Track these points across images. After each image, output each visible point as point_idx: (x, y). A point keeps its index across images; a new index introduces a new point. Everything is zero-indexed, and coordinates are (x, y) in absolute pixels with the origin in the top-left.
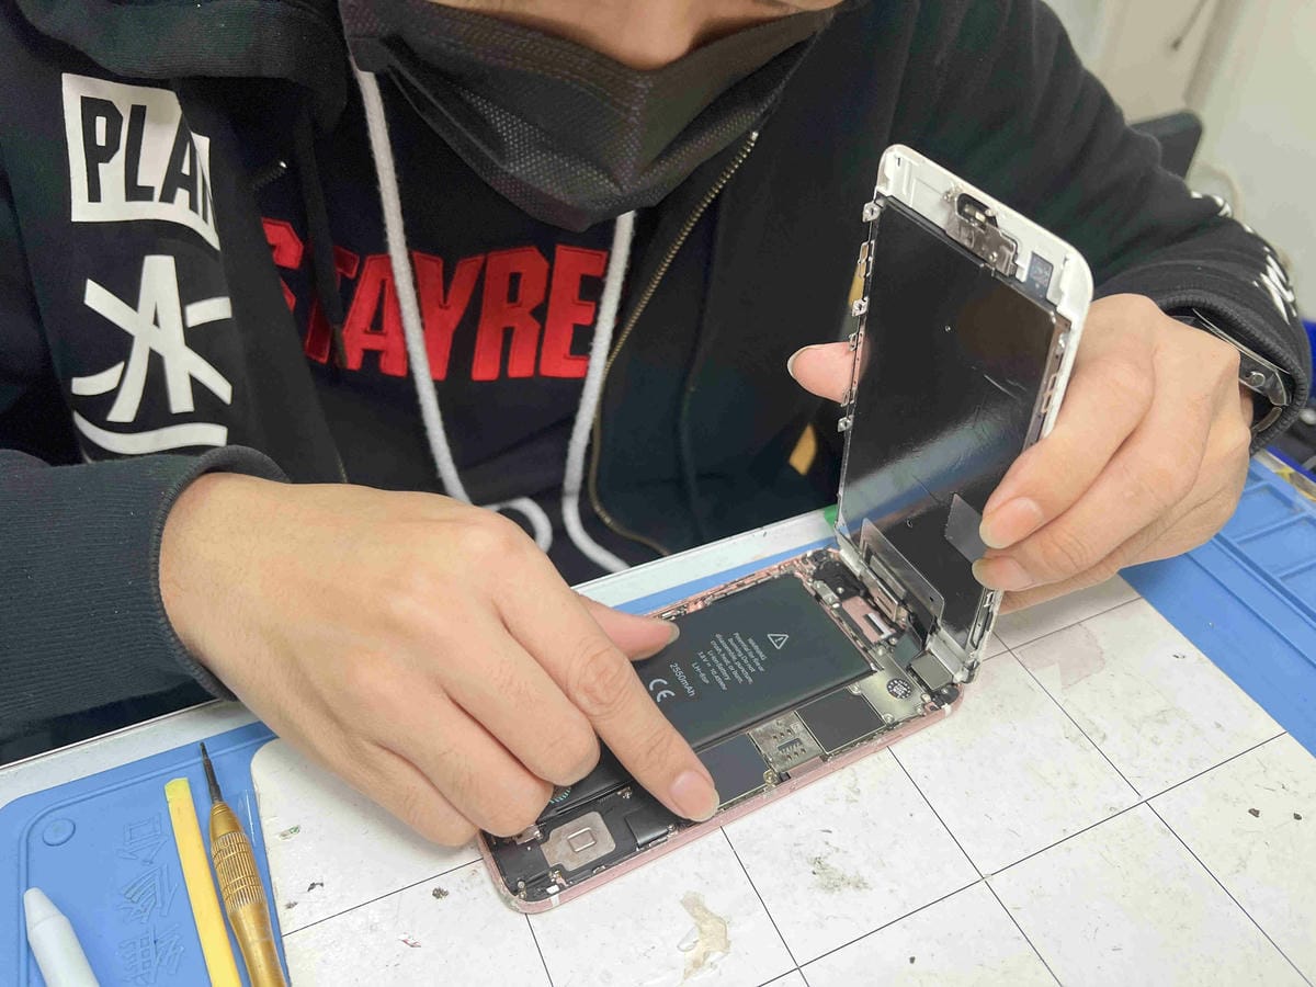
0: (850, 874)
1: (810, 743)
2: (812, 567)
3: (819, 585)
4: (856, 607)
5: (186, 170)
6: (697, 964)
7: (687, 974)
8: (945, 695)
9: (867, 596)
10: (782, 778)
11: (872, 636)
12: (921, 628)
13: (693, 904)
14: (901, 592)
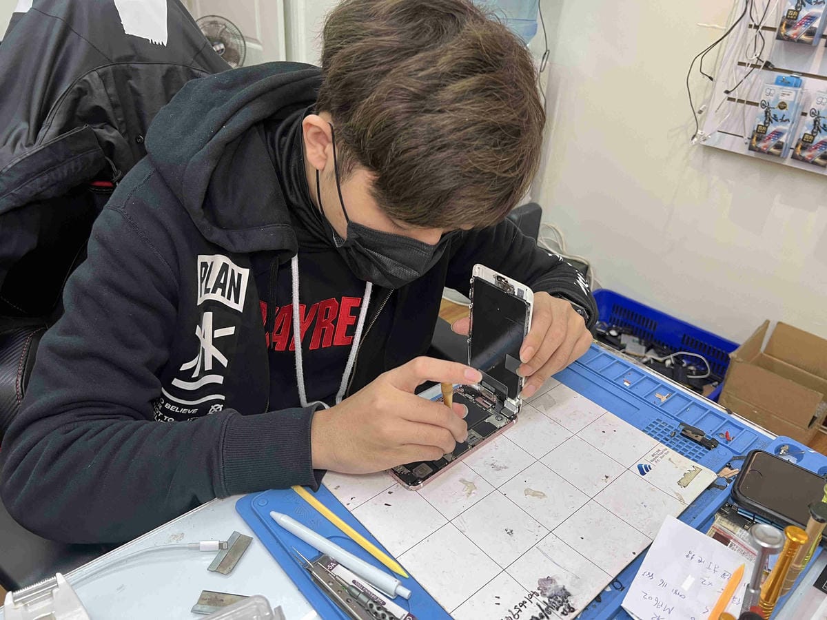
0: (502, 466)
1: (479, 436)
2: (463, 390)
3: (466, 395)
4: (479, 400)
5: (222, 281)
6: (470, 494)
7: (468, 496)
8: (512, 417)
9: (482, 396)
10: (473, 446)
11: (487, 407)
12: (502, 400)
13: (463, 481)
14: (493, 390)
